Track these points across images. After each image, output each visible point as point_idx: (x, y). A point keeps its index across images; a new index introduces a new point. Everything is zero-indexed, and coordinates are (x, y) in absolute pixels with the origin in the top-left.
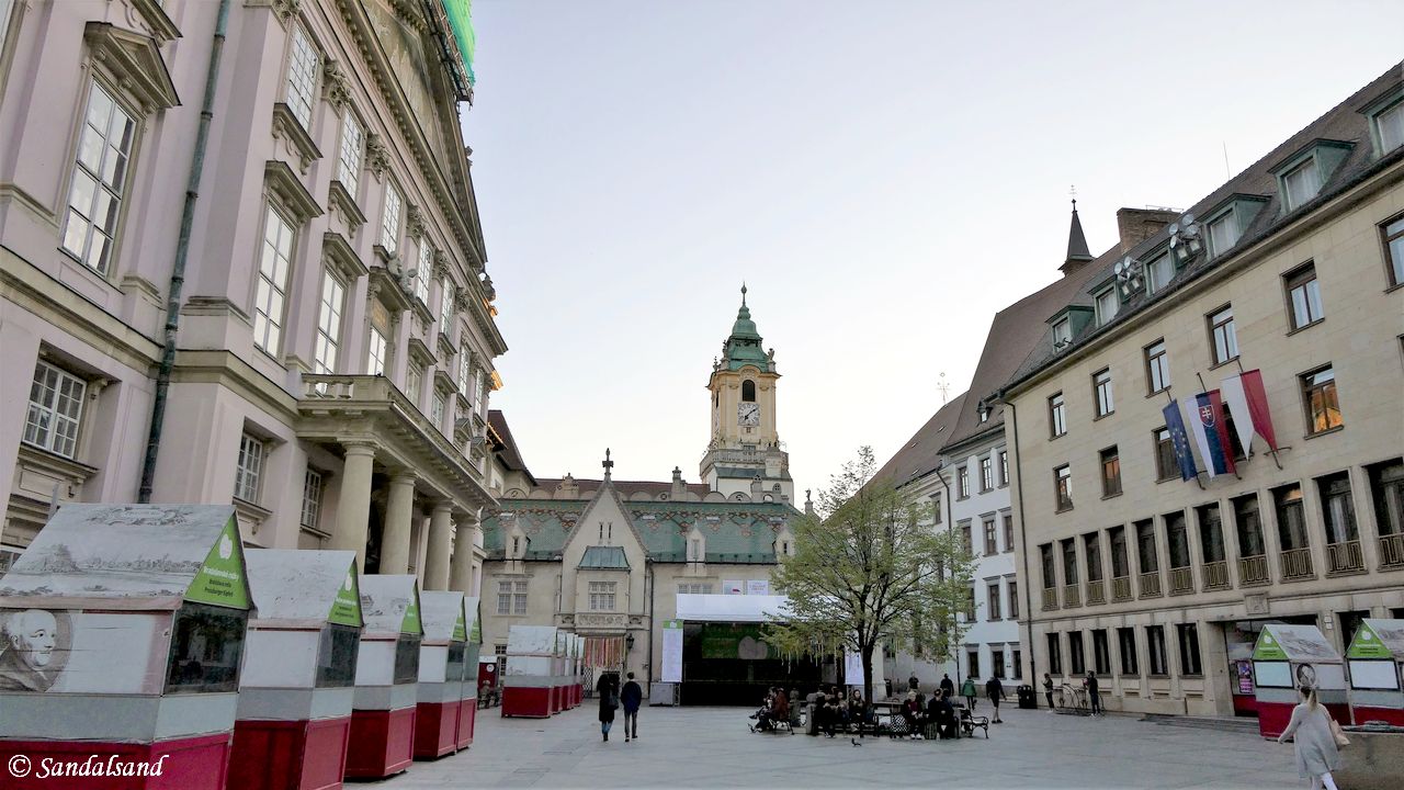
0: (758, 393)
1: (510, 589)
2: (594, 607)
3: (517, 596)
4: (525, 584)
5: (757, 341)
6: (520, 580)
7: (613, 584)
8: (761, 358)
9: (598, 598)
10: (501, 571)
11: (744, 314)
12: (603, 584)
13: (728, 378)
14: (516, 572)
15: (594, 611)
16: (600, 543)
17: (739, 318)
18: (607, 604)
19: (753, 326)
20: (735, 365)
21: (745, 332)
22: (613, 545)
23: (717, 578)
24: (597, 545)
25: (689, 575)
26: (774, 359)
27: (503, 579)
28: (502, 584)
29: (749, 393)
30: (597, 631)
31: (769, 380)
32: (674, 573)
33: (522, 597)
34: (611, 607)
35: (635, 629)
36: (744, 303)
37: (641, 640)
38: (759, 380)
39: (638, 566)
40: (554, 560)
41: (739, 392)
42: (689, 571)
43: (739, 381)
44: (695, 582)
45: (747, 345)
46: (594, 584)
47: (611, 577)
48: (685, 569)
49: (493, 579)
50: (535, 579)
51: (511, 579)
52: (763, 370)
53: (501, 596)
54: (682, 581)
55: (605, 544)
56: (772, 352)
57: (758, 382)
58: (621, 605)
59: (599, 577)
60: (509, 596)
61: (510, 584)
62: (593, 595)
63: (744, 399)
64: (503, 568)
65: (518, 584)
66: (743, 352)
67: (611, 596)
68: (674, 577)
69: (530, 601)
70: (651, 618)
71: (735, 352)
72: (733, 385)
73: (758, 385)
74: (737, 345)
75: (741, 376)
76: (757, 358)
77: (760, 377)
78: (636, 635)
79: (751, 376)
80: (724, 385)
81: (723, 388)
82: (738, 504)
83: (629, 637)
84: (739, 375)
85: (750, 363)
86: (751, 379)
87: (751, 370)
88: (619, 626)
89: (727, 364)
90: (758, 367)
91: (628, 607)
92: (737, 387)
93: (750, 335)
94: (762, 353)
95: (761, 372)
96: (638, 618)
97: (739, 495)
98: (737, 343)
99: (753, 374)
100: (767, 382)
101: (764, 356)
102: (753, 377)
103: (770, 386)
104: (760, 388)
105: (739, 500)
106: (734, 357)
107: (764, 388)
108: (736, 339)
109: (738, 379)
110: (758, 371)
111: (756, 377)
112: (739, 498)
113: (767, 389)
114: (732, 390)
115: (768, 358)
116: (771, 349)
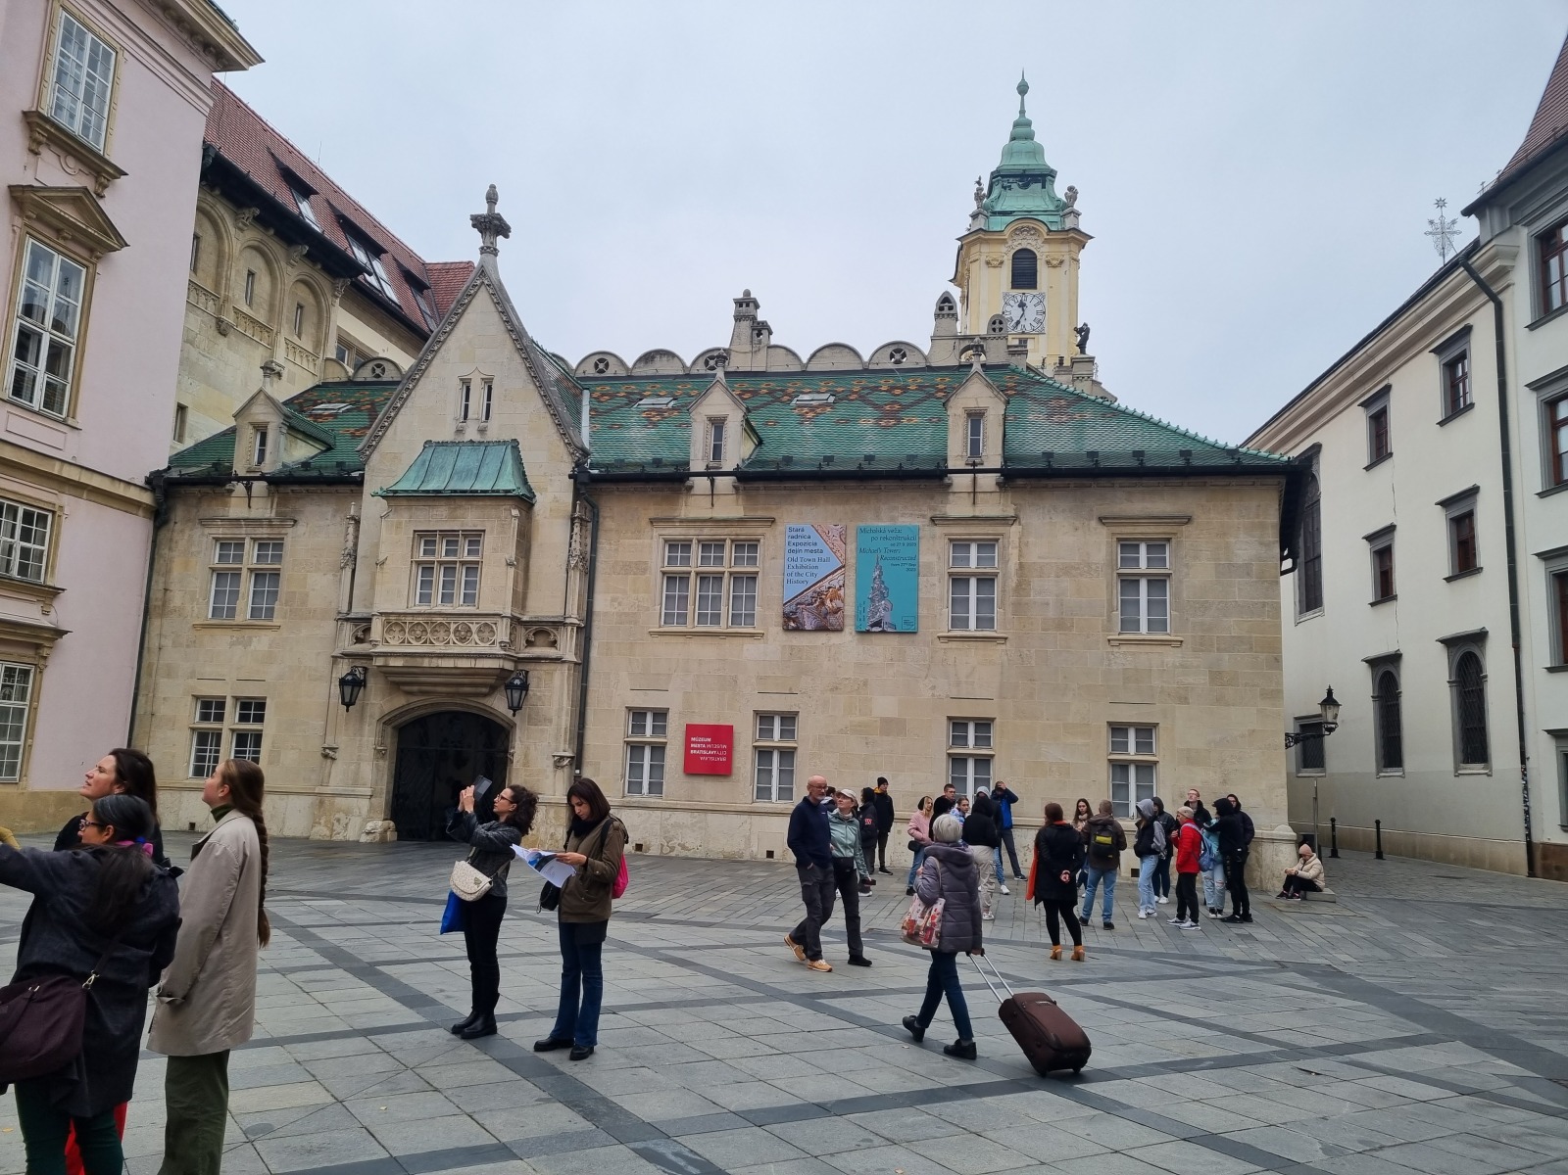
0: (1043, 273)
1: (239, 558)
2: (425, 598)
3: (259, 575)
4: (279, 545)
5: (1043, 177)
6: (263, 532)
7: (475, 537)
8: (1052, 208)
9: (439, 577)
10: (220, 512)
11: (1022, 131)
12: (451, 537)
13: (985, 249)
14: (255, 513)
15: (424, 608)
16: (459, 431)
17: (1013, 139)
18: (460, 592)
19: (1038, 151)
20: (998, 223)
21: (1022, 162)
22: (493, 435)
23: (773, 521)
24: (448, 435)
25: (693, 514)
26: (1077, 206)
27: (220, 532)
28: (224, 545)
29: (1024, 274)
30: (426, 663)
31: (1065, 248)
32: (653, 511)
33: (267, 578)
34: (469, 598)
35: (537, 660)
36: (1022, 112)
37: (552, 690)
38: (1046, 248)
39: (554, 494)
40: (344, 482)
41: (1006, 273)
42: (695, 505)
43: (1006, 251)
44: (708, 532)
45: (1025, 186)
46: (427, 537)
47: (470, 518)
48: (682, 500)
49: (198, 531)
50: (301, 529)
51: (242, 532)
52: (1053, 228)
53: (221, 575)
54: (676, 532)
55: (471, 433)
56: (1072, 193)
57: (1043, 252)
58: (495, 590)
59: (438, 519)
60: (236, 575)
61: (240, 545)
62: (427, 569)
63: (1015, 285)
64: (226, 505)
65: (262, 546)
66: (1017, 200)
67: (472, 568)
68: (652, 521)
69: (285, 587)
70: (585, 631)
71: (1001, 201)
72: (994, 260)
73: (1044, 257)
74: (1004, 188)
75: (1010, 243)
76: (1044, 208)
77: (1046, 241)
78: (538, 676)
79: (1030, 241)
80: (975, 261)
81: (974, 267)
82: (891, 371)
83: (514, 682)
84: (1004, 241)
85: (1028, 216)
86: (1029, 247)
87: (1029, 229)
88: (487, 649)
89: (983, 221)
90: (1043, 222)
91: (521, 598)
92: (1002, 263)
93: (1030, 167)
94: (1053, 198)
95: (1050, 231)
96: (544, 630)
97: (898, 351)
98: (1005, 184)
99: (1033, 237)
100: (1062, 251)
101: (1056, 203)
102: (1034, 243)
103: (1066, 258)
104: (1048, 262)
105: (897, 362)
106: (998, 209)
107: (1055, 262)
108: (1003, 176)
109: (1003, 249)
110: (1044, 230)
111: (1040, 242)
112: (898, 356)
113: (1062, 262)
114: (991, 269)
115: (1066, 206)
116: (1071, 189)
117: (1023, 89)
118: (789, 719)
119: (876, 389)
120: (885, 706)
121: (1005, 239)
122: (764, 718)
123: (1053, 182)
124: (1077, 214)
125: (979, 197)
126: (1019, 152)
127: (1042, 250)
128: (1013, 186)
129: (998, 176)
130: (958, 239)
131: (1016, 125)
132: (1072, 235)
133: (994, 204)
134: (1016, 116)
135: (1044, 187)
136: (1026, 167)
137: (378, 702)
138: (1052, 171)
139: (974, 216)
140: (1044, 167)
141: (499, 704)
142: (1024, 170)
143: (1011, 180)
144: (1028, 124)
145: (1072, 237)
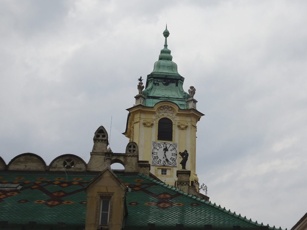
0: (176, 133)
5: (179, 80)
8: (181, 97)
11: (165, 55)
17: (161, 58)
19: (174, 67)
20: (150, 103)
21: (166, 71)
29: (165, 132)
31: (189, 119)
36: (166, 46)
38: (178, 118)
41: (154, 131)
43: (155, 119)
45: (167, 84)
63: (160, 138)
66: (161, 91)
71: (153, 91)
72: (149, 123)
73: (177, 123)
74: (155, 84)
75: (157, 114)
76: (177, 96)
77: (178, 115)
79: (168, 114)
80: (137, 122)
81: (136, 126)
82: (63, 172)
84: (154, 113)
85: (168, 100)
86: (168, 117)
87: (168, 107)
89: (142, 101)
90: (176, 104)
92: (152, 125)
93: (170, 74)
94: (182, 92)
95: (180, 109)
97: (68, 160)
98: (155, 82)
99: (171, 112)
100: (187, 121)
101: (184, 95)
102: (171, 115)
103: (189, 125)
104: (179, 126)
105: (68, 167)
106: (151, 95)
107: (182, 127)
108: (154, 78)
109: (154, 117)
110: (177, 109)
111: (174, 115)
112: (68, 164)
113: (186, 127)
114: (146, 128)
115: (189, 96)
116: (192, 88)
117: (166, 34)
119: (52, 183)
121: (155, 112)
123: (182, 84)
124: (195, 102)
125: (140, 87)
126: (164, 66)
127: (176, 119)
128: (160, 83)
129: (151, 77)
130: (127, 110)
131: (162, 52)
132: (192, 112)
133: (149, 92)
134: (163, 48)
135: (177, 85)
136: (167, 74)
138: (182, 77)
139: (137, 98)
140: (177, 75)
142: (166, 76)
143: (159, 80)
144: (169, 52)
145: (192, 114)
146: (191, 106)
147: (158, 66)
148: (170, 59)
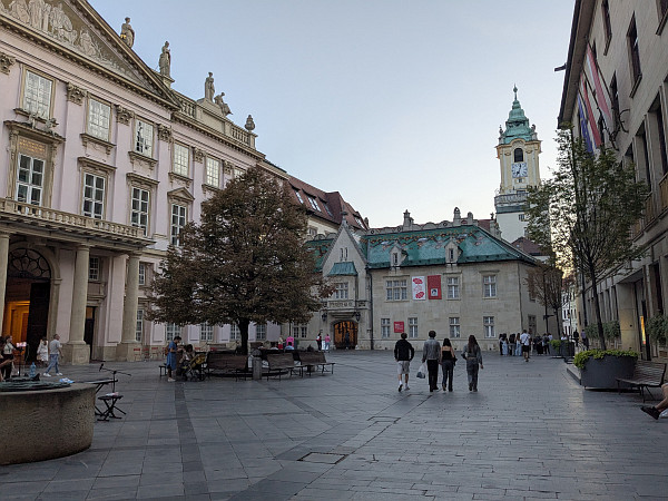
0: (525, 156)
2: (337, 298)
5: (525, 121)
7: (346, 284)
8: (528, 132)
9: (340, 292)
11: (516, 105)
12: (342, 284)
13: (505, 150)
15: (337, 300)
16: (341, 260)
17: (513, 108)
18: (344, 296)
19: (522, 112)
20: (508, 140)
21: (516, 117)
22: (348, 260)
23: (409, 276)
24: (339, 261)
25: (392, 275)
26: (536, 131)
29: (519, 157)
30: (339, 311)
31: (532, 146)
32: (383, 275)
34: (346, 297)
35: (361, 309)
36: (516, 98)
37: (365, 315)
38: (526, 147)
39: (362, 273)
41: (512, 157)
42: (392, 273)
43: (512, 150)
44: (395, 279)
45: (518, 125)
46: (337, 284)
47: (345, 279)
48: (389, 272)
52: (528, 140)
54: (388, 279)
55: (344, 260)
56: (535, 127)
58: (351, 295)
59: (339, 280)
62: (337, 291)
63: (516, 161)
66: (516, 131)
67: (346, 291)
68: (383, 277)
70: (371, 302)
72: (508, 153)
73: (525, 150)
74: (511, 127)
75: (513, 147)
76: (525, 132)
77: (525, 145)
78: (361, 312)
79: (519, 145)
80: (501, 154)
82: (443, 228)
83: (357, 314)
86: (520, 147)
87: (519, 141)
88: (351, 308)
89: (503, 140)
90: (524, 138)
91: (357, 296)
92: (511, 154)
93: (519, 118)
94: (528, 129)
95: (526, 141)
96: (362, 302)
97: (445, 223)
98: (511, 125)
99: (521, 144)
100: (531, 148)
103: (533, 149)
104: (527, 152)
105: (445, 226)
107: (529, 151)
108: (510, 123)
110: (524, 141)
111: (523, 145)
113: (531, 151)
114: (507, 156)
116: (534, 125)
117: (515, 90)
118: (416, 319)
120: (436, 316)
121: (511, 146)
122: (411, 319)
123: (528, 123)
124: (536, 134)
125: (501, 132)
126: (515, 113)
127: (524, 148)
128: (514, 126)
129: (507, 123)
130: (496, 147)
131: (514, 103)
132: (535, 141)
133: (507, 134)
134: (514, 100)
135: (525, 125)
137: (330, 320)
138: (527, 119)
139: (500, 139)
140: (524, 118)
141: (354, 319)
142: (517, 120)
143: (513, 124)
144: (518, 103)
146: (533, 137)
147: (511, 114)
148: (519, 107)
